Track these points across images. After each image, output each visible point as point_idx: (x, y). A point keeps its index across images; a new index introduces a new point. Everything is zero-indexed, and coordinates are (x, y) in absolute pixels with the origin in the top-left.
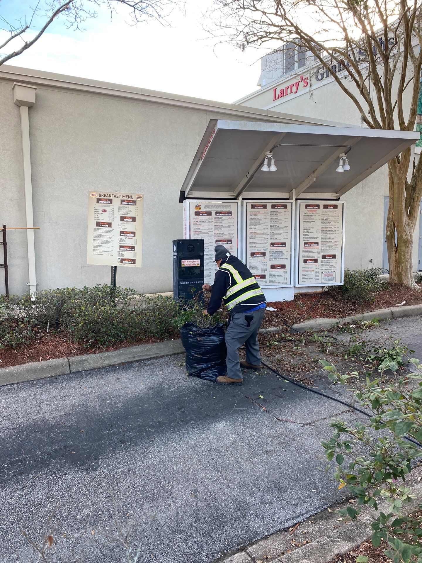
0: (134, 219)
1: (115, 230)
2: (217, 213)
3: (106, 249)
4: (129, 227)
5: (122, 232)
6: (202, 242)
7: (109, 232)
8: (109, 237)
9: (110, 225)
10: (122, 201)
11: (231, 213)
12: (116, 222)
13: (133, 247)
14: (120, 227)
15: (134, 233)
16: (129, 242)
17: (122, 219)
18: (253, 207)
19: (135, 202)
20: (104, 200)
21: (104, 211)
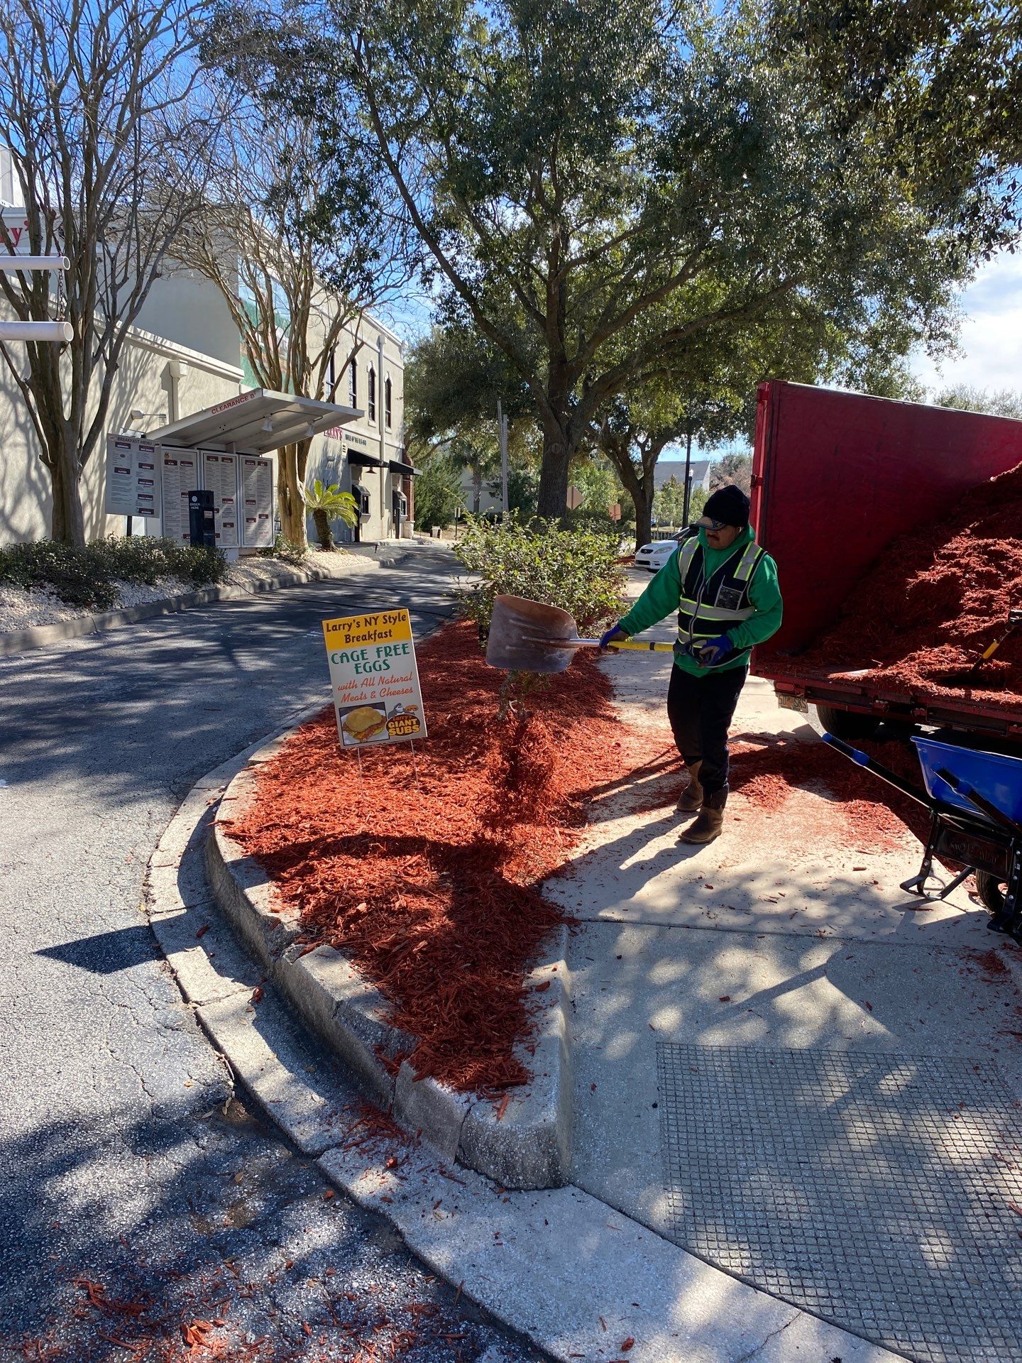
0: (152, 467)
1: (134, 478)
2: (182, 462)
3: (124, 498)
4: (147, 474)
5: (140, 480)
6: (212, 493)
7: (127, 479)
8: (128, 485)
9: (128, 471)
10: (141, 447)
11: (191, 463)
12: (135, 468)
13: (151, 497)
14: (138, 474)
15: (152, 481)
16: (147, 490)
17: (141, 465)
18: (209, 458)
19: (153, 448)
20: (123, 444)
21: (123, 456)
